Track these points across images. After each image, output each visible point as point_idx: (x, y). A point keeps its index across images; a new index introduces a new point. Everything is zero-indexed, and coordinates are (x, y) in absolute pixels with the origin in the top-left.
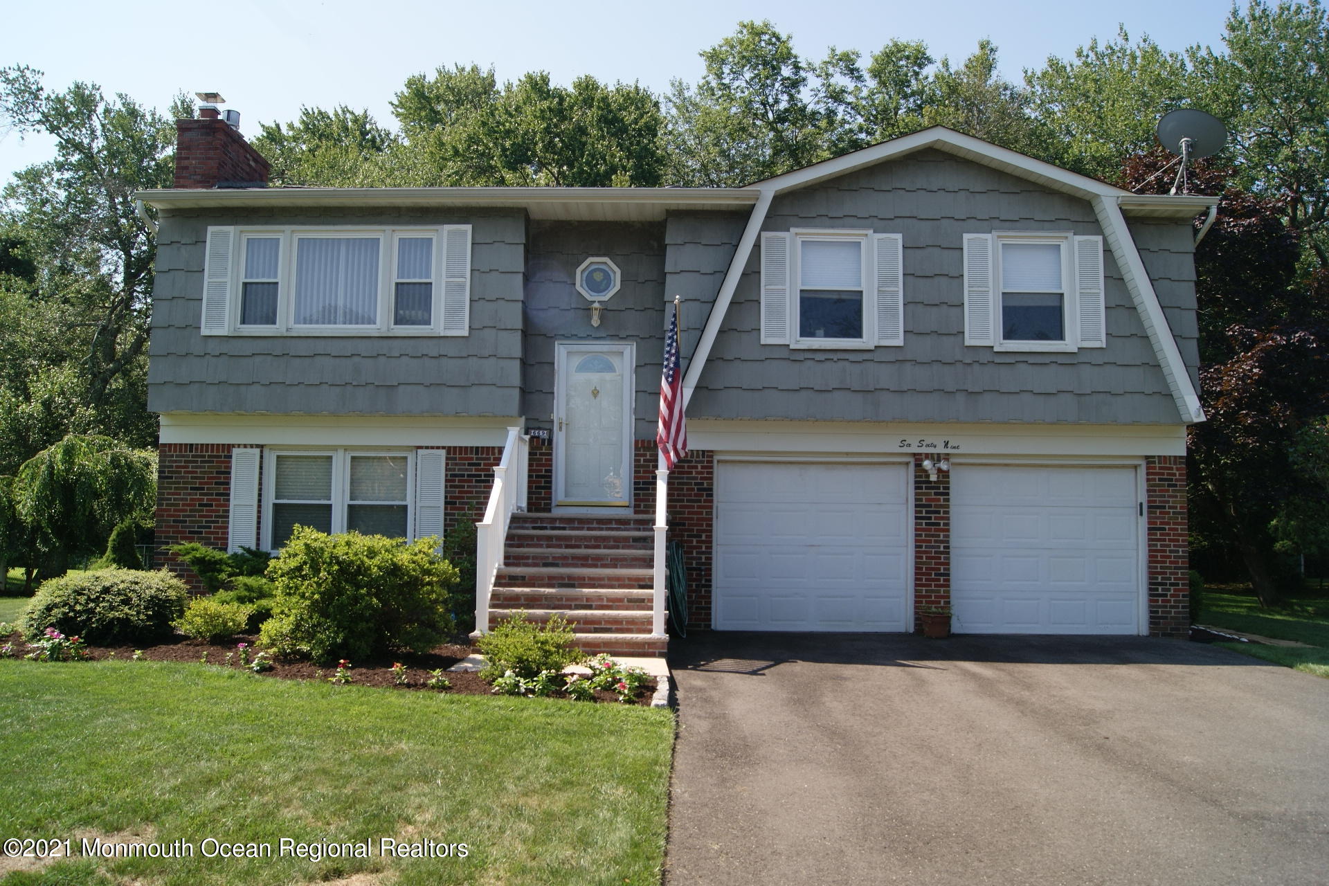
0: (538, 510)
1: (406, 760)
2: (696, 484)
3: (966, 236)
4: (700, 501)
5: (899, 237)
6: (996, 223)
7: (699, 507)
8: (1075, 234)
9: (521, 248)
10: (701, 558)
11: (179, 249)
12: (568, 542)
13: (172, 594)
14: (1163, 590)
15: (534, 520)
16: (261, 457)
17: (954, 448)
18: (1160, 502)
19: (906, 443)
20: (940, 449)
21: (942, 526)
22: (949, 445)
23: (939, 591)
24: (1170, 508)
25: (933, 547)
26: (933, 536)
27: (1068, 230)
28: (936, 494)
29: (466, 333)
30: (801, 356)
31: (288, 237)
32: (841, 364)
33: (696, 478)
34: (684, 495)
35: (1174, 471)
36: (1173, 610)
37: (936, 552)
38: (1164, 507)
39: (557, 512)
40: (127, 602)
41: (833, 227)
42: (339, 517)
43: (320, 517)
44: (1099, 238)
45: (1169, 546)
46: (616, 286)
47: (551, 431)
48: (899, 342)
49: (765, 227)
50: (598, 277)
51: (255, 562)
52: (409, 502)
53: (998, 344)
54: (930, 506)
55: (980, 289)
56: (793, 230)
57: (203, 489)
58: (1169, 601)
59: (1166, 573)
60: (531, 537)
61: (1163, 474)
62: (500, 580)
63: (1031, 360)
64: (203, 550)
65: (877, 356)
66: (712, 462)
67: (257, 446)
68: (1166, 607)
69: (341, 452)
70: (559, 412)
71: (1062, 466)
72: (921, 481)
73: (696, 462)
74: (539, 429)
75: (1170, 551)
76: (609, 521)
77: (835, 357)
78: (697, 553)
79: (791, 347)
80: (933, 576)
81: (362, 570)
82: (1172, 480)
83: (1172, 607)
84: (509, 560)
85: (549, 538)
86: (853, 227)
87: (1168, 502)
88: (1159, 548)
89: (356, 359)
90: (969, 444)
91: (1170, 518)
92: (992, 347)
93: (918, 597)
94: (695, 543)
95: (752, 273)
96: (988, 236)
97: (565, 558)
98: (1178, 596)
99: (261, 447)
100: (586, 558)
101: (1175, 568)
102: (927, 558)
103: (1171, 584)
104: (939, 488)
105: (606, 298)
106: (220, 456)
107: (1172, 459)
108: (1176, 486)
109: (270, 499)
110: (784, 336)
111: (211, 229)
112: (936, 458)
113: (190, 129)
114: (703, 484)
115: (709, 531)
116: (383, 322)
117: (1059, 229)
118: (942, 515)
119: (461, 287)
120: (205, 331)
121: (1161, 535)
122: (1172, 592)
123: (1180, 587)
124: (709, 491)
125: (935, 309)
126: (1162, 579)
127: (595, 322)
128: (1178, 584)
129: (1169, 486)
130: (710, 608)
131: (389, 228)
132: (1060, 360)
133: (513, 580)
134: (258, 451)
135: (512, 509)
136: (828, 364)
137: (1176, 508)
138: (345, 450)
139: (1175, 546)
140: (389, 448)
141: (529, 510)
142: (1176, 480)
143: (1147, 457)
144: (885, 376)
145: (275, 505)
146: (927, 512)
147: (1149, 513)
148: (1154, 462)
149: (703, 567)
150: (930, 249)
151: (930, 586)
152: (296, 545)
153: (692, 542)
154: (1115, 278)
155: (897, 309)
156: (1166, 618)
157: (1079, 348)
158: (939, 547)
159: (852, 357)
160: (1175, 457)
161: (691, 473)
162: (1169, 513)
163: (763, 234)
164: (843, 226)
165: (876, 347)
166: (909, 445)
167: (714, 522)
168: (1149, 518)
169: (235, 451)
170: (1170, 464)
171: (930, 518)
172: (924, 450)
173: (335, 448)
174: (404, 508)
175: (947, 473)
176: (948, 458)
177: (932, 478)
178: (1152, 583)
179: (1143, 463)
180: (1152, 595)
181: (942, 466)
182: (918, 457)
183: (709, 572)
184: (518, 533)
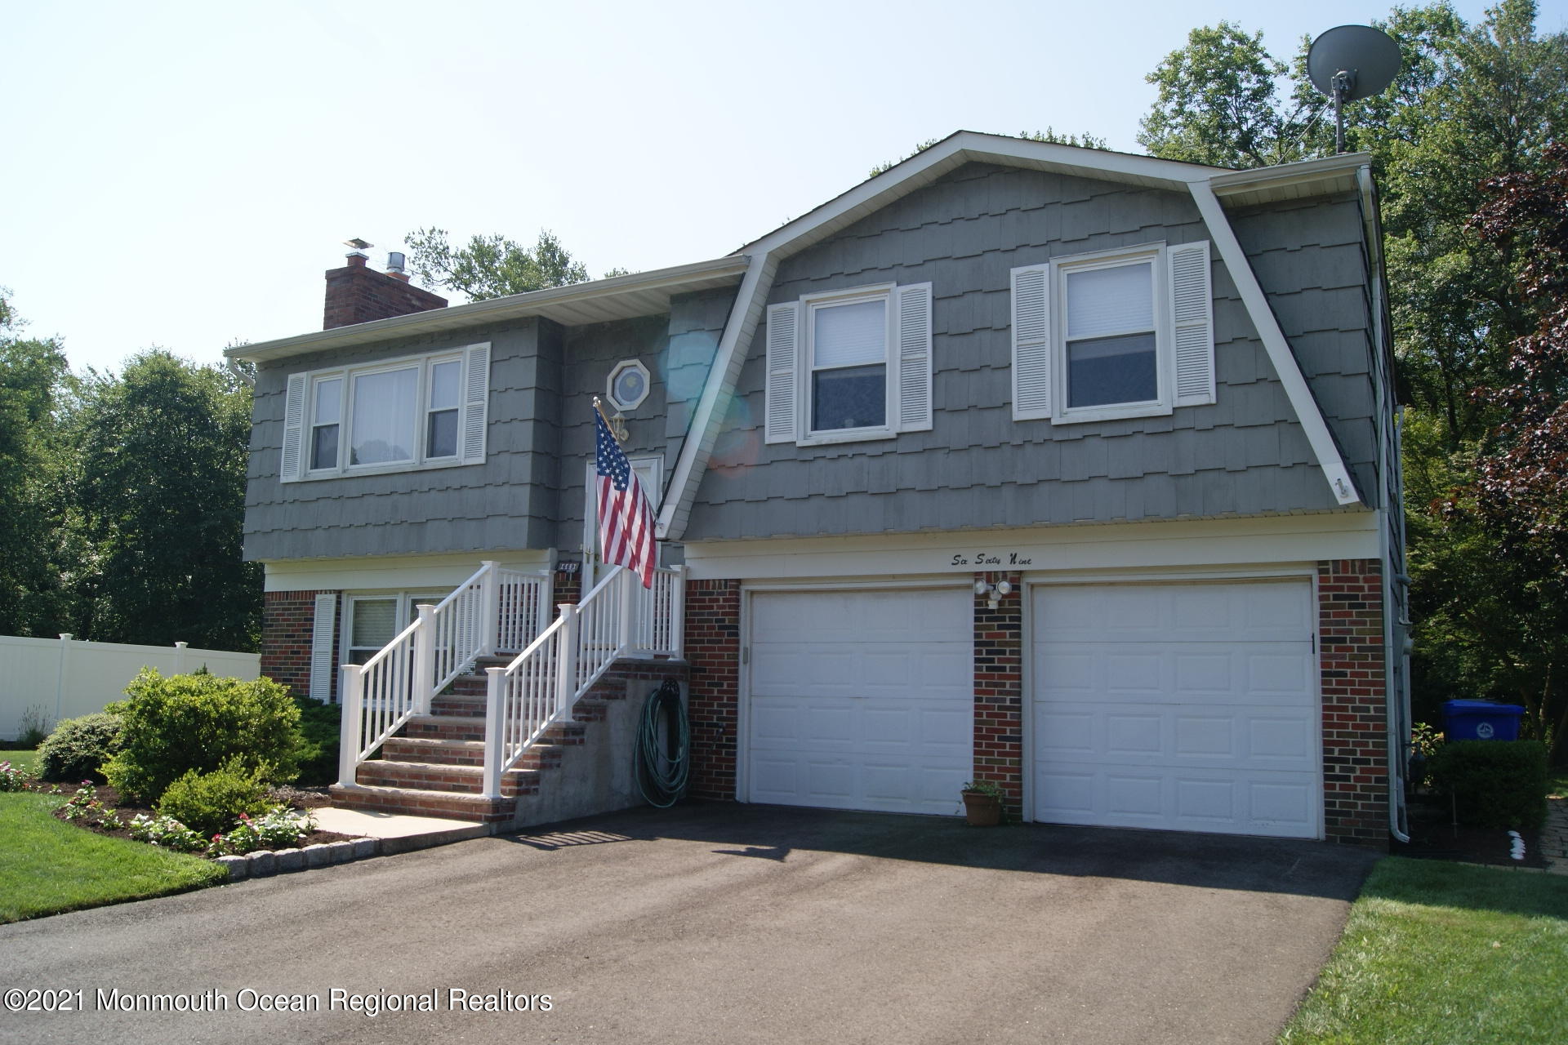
2: (717, 621)
3: (1014, 272)
4: (720, 642)
5: (927, 286)
6: (1057, 246)
7: (720, 649)
8: (1168, 244)
9: (533, 363)
10: (722, 712)
11: (269, 399)
14: (1341, 769)
16: (339, 603)
17: (1024, 562)
18: (1337, 631)
19: (960, 559)
20: (1005, 566)
21: (1008, 672)
22: (1017, 560)
23: (1004, 762)
24: (1353, 640)
25: (996, 700)
26: (996, 685)
27: (1158, 239)
28: (1000, 627)
29: (482, 460)
30: (809, 455)
31: (346, 377)
32: (857, 460)
33: (717, 614)
34: (705, 635)
35: (1361, 584)
36: (1359, 802)
37: (1000, 708)
38: (1344, 640)
41: (849, 286)
44: (1206, 244)
45: (1352, 701)
46: (646, 392)
47: (580, 564)
48: (927, 425)
49: (769, 296)
50: (631, 382)
53: (1057, 414)
54: (992, 644)
55: (1033, 341)
56: (803, 298)
57: (293, 636)
58: (1354, 788)
59: (1346, 743)
60: (481, 684)
61: (1342, 588)
62: (416, 730)
63: (1106, 431)
65: (900, 447)
66: (738, 594)
67: (335, 591)
68: (1348, 796)
69: (401, 596)
70: (588, 541)
71: (1194, 582)
72: (980, 607)
73: (719, 594)
74: (570, 562)
75: (1354, 709)
77: (850, 452)
78: (719, 705)
79: (799, 444)
80: (996, 741)
82: (1357, 597)
83: (1357, 797)
86: (872, 282)
87: (1350, 632)
88: (1335, 703)
89: (395, 497)
90: (1041, 558)
91: (1353, 657)
92: (1049, 419)
93: (977, 768)
94: (716, 694)
95: (756, 357)
96: (1044, 267)
98: (1369, 780)
99: (339, 593)
101: (1363, 735)
102: (988, 715)
103: (1356, 761)
104: (1003, 619)
105: (635, 406)
106: (307, 603)
107: (1357, 564)
108: (1363, 606)
109: (347, 646)
110: (790, 431)
111: (291, 377)
112: (992, 578)
113: (337, 279)
114: (724, 620)
115: (734, 677)
116: (417, 455)
117: (1147, 241)
118: (1008, 656)
119: (480, 410)
120: (283, 480)
121: (1338, 683)
122: (1358, 773)
123: (1372, 765)
124: (734, 631)
125: (974, 376)
126: (1341, 752)
127: (624, 435)
128: (1367, 762)
129: (1351, 606)
130: (734, 774)
131: (425, 356)
132: (1149, 428)
134: (333, 597)
136: (843, 461)
137: (1364, 640)
138: (406, 593)
139: (1361, 700)
140: (440, 590)
142: (1365, 597)
143: (1320, 563)
144: (909, 471)
145: (353, 652)
146: (988, 652)
147: (1323, 649)
148: (1327, 571)
149: (724, 723)
150: (969, 297)
151: (992, 753)
153: (712, 692)
154: (1226, 299)
155: (924, 382)
156: (1348, 814)
157: (1174, 409)
158: (1004, 700)
159: (870, 450)
160: (1363, 561)
161: (712, 607)
162: (1352, 649)
163: (771, 308)
164: (862, 284)
165: (898, 434)
166: (965, 562)
167: (741, 666)
168: (1323, 657)
169: (318, 597)
170: (1354, 572)
171: (992, 660)
172: (985, 568)
173: (395, 591)
175: (1014, 596)
176: (1016, 579)
177: (993, 605)
178: (1329, 760)
179: (1314, 573)
180: (1328, 778)
181: (1004, 587)
182: (977, 576)
183: (731, 730)
184: (474, 681)
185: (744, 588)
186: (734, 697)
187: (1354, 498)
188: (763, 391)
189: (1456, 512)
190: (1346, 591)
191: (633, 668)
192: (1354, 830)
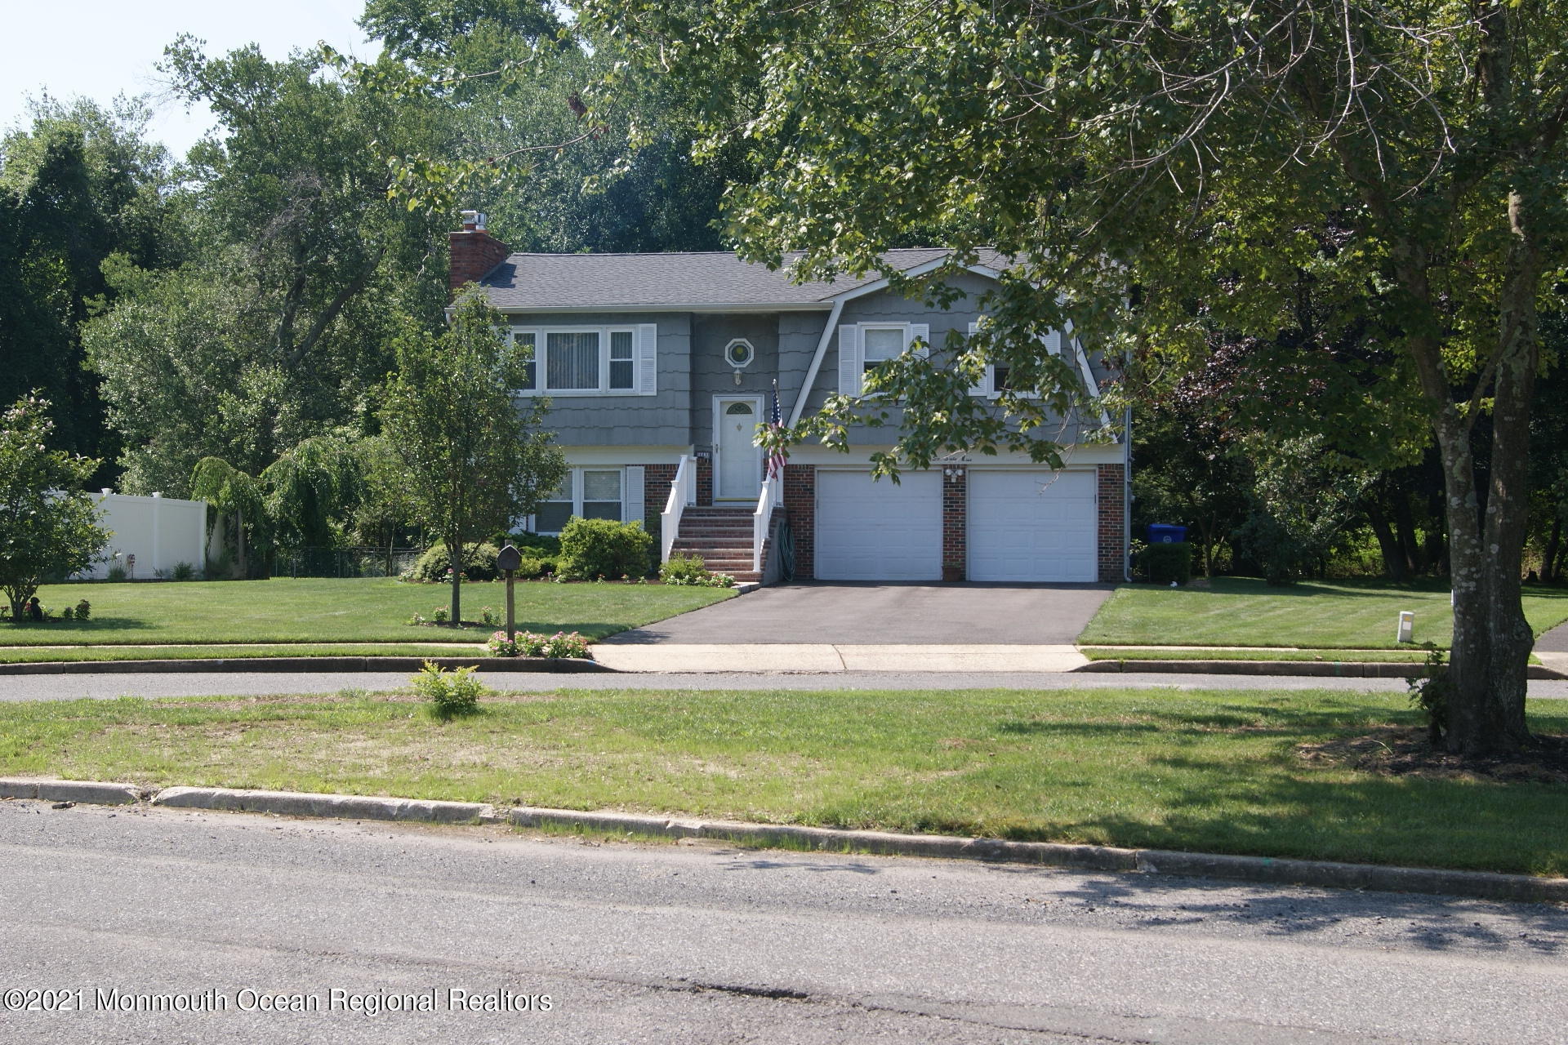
0: (704, 504)
2: (802, 486)
3: (971, 325)
4: (804, 497)
5: (927, 325)
7: (804, 501)
9: (688, 338)
10: (806, 533)
12: (716, 523)
14: (1105, 552)
15: (698, 511)
17: (968, 461)
18: (1105, 494)
20: (959, 461)
21: (961, 512)
22: (965, 459)
23: (958, 553)
24: (1111, 498)
25: (953, 525)
26: (953, 518)
28: (955, 491)
29: (655, 394)
31: (541, 333)
33: (802, 483)
34: (796, 494)
35: (1116, 474)
36: (1112, 566)
37: (955, 528)
38: (1108, 498)
39: (716, 505)
40: (477, 558)
41: (883, 320)
42: (578, 510)
43: (566, 511)
45: (1111, 523)
46: (751, 359)
47: (711, 453)
49: (841, 321)
50: (740, 351)
52: (622, 500)
54: (952, 499)
56: (858, 323)
58: (1110, 559)
59: (1108, 541)
60: (694, 521)
62: (676, 545)
66: (813, 472)
68: (1108, 563)
69: (577, 469)
70: (716, 440)
72: (947, 481)
73: (803, 472)
74: (703, 452)
75: (1111, 527)
76: (742, 511)
78: (804, 530)
80: (953, 544)
82: (1113, 480)
83: (1111, 563)
84: (681, 533)
85: (706, 521)
86: (897, 320)
87: (1110, 494)
88: (1104, 524)
89: (587, 411)
90: (979, 458)
91: (1111, 505)
93: (945, 557)
94: (802, 524)
95: (832, 352)
97: (713, 532)
98: (1116, 556)
100: (725, 532)
101: (1115, 538)
102: (950, 532)
103: (1111, 549)
104: (957, 487)
105: (745, 366)
107: (1115, 466)
108: (1116, 484)
112: (953, 467)
113: (457, 240)
114: (806, 486)
115: (812, 515)
116: (604, 387)
118: (961, 504)
119: (651, 364)
121: (1105, 516)
122: (1112, 553)
124: (811, 491)
126: (1106, 545)
127: (738, 382)
128: (1116, 549)
129: (1111, 484)
130: (812, 565)
131: (604, 326)
133: (683, 545)
135: (684, 504)
137: (1116, 498)
138: (581, 467)
139: (1114, 523)
140: (608, 466)
141: (698, 504)
142: (1117, 480)
143: (1100, 465)
146: (950, 503)
147: (1099, 501)
148: (1102, 468)
149: (807, 539)
150: (947, 334)
151: (953, 550)
153: (800, 523)
156: (1108, 570)
158: (959, 525)
160: (1117, 464)
161: (799, 479)
162: (1111, 502)
163: (841, 327)
164: (891, 320)
166: (939, 459)
167: (816, 511)
168: (1099, 505)
170: (1113, 469)
171: (952, 506)
172: (949, 462)
173: (576, 465)
174: (619, 504)
175: (963, 477)
176: (964, 467)
177: (954, 480)
178: (1100, 548)
179: (1097, 468)
180: (1100, 555)
181: (960, 472)
182: (945, 467)
183: (812, 542)
184: (688, 519)
185: (816, 469)
186: (812, 523)
187: (1115, 442)
188: (837, 370)
189: (1161, 409)
190: (1108, 476)
191: (776, 512)
192: (1108, 579)
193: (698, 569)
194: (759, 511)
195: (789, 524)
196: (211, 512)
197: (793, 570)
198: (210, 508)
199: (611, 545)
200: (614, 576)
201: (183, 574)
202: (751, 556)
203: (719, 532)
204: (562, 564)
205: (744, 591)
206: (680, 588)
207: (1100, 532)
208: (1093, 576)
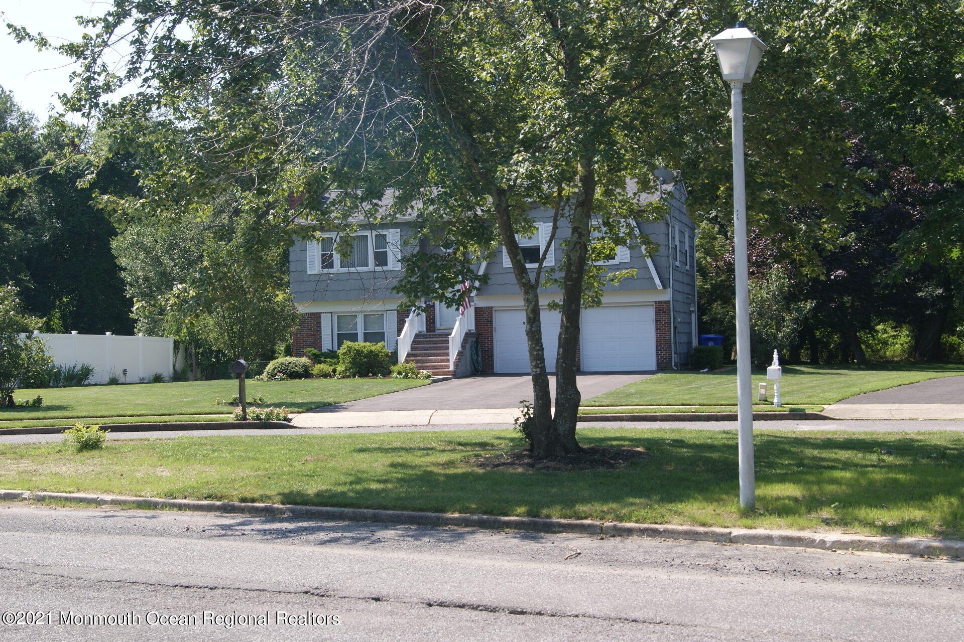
0: (431, 332)
1: (367, 390)
2: (486, 319)
4: (487, 326)
5: (550, 224)
7: (487, 328)
10: (488, 347)
12: (433, 342)
13: (309, 364)
14: (660, 352)
15: (424, 336)
16: (332, 317)
18: (659, 319)
24: (663, 321)
29: (400, 269)
33: (486, 317)
34: (482, 324)
35: (665, 307)
38: (661, 321)
39: (437, 332)
40: (296, 366)
42: (361, 337)
43: (353, 337)
45: (663, 335)
48: (553, 264)
51: (332, 355)
52: (385, 330)
57: (312, 329)
58: (663, 357)
59: (661, 346)
60: (423, 341)
62: (408, 355)
64: (315, 351)
65: (545, 270)
66: (492, 311)
68: (662, 359)
69: (360, 313)
71: (624, 307)
73: (486, 311)
74: (430, 301)
75: (663, 338)
76: (442, 335)
78: (487, 345)
81: (363, 352)
82: (664, 310)
83: (664, 359)
84: (412, 349)
85: (427, 341)
87: (662, 319)
88: (659, 336)
89: (362, 280)
91: (663, 325)
97: (430, 348)
98: (667, 354)
99: (331, 313)
100: (437, 347)
101: (665, 344)
103: (664, 350)
106: (317, 317)
107: (664, 302)
108: (665, 312)
109: (336, 332)
114: (488, 319)
115: (492, 336)
116: (371, 266)
120: (309, 273)
121: (659, 331)
122: (664, 353)
124: (491, 322)
126: (660, 348)
128: (666, 350)
129: (663, 312)
130: (493, 365)
131: (371, 231)
132: (613, 267)
133: (413, 355)
135: (416, 331)
137: (666, 321)
139: (665, 335)
140: (377, 311)
141: (427, 331)
142: (666, 310)
143: (655, 301)
145: (338, 334)
147: (656, 323)
148: (657, 304)
149: (490, 350)
152: (344, 346)
153: (485, 341)
155: (552, 252)
156: (662, 363)
157: (619, 263)
161: (484, 315)
162: (663, 323)
167: (494, 333)
168: (656, 325)
169: (322, 315)
170: (663, 304)
173: (357, 312)
174: (384, 333)
178: (657, 350)
179: (654, 304)
180: (657, 355)
183: (492, 351)
184: (418, 341)
185: (494, 309)
186: (492, 342)
187: (661, 288)
190: (661, 308)
191: (468, 335)
192: (663, 367)
193: (410, 369)
194: (453, 335)
195: (477, 342)
196: (176, 345)
197: (480, 368)
198: (175, 341)
199: (365, 357)
200: (363, 375)
201: (158, 379)
202: (448, 360)
203: (434, 347)
204: (340, 368)
205: (435, 381)
206: (397, 380)
207: (657, 341)
208: (654, 367)
